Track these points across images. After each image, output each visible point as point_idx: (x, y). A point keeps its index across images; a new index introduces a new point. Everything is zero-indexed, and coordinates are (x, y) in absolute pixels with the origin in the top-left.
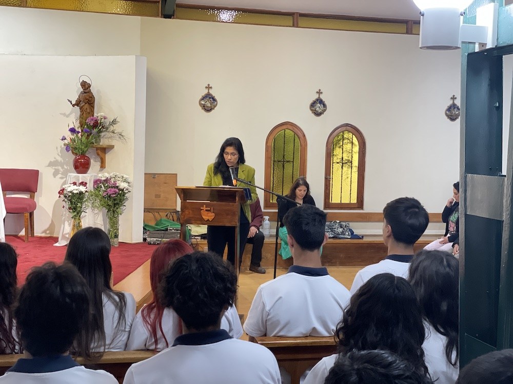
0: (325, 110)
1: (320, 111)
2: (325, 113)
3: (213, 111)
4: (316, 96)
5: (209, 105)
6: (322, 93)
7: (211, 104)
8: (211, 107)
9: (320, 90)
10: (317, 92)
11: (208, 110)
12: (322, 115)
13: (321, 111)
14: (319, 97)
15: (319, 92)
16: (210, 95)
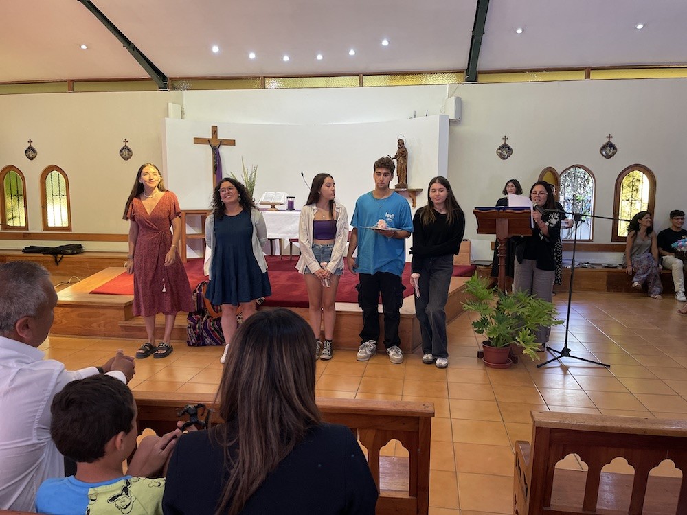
0: (615, 153)
1: (610, 154)
3: (509, 158)
6: (612, 137)
8: (507, 155)
11: (504, 158)
12: (613, 157)
14: (609, 141)
15: (610, 137)
16: (507, 145)
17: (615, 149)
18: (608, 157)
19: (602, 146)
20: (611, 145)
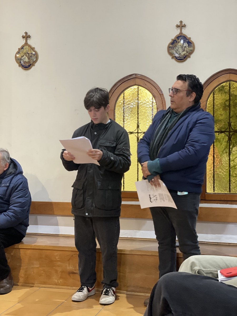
0: (192, 52)
1: (183, 54)
2: (192, 56)
3: (33, 68)
4: (177, 32)
5: (27, 60)
6: (185, 26)
7: (29, 59)
8: (29, 62)
9: (181, 22)
10: (178, 26)
11: (27, 66)
12: (189, 60)
13: (185, 52)
14: (181, 33)
15: (181, 26)
18: (181, 59)
19: (170, 41)
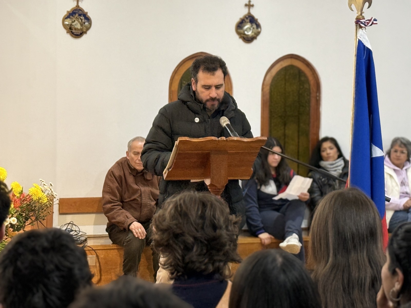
0: (258, 34)
1: (251, 34)
2: (259, 38)
6: (253, 6)
7: (81, 25)
8: (82, 29)
9: (250, 1)
10: (246, 5)
11: (77, 34)
12: (255, 41)
14: (249, 13)
15: (249, 5)
16: (81, 10)
17: (258, 26)
18: (248, 40)
19: (237, 20)
20: (252, 20)
